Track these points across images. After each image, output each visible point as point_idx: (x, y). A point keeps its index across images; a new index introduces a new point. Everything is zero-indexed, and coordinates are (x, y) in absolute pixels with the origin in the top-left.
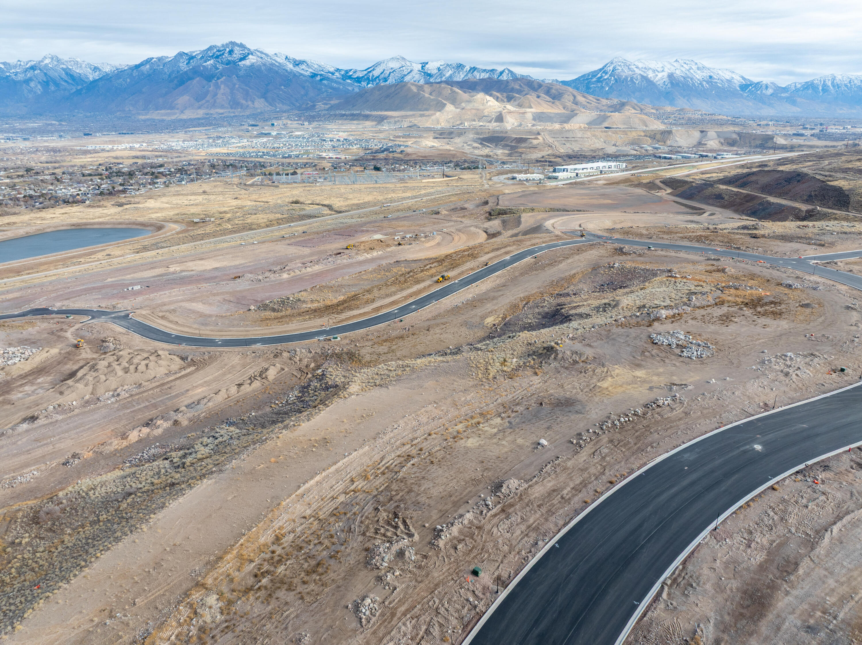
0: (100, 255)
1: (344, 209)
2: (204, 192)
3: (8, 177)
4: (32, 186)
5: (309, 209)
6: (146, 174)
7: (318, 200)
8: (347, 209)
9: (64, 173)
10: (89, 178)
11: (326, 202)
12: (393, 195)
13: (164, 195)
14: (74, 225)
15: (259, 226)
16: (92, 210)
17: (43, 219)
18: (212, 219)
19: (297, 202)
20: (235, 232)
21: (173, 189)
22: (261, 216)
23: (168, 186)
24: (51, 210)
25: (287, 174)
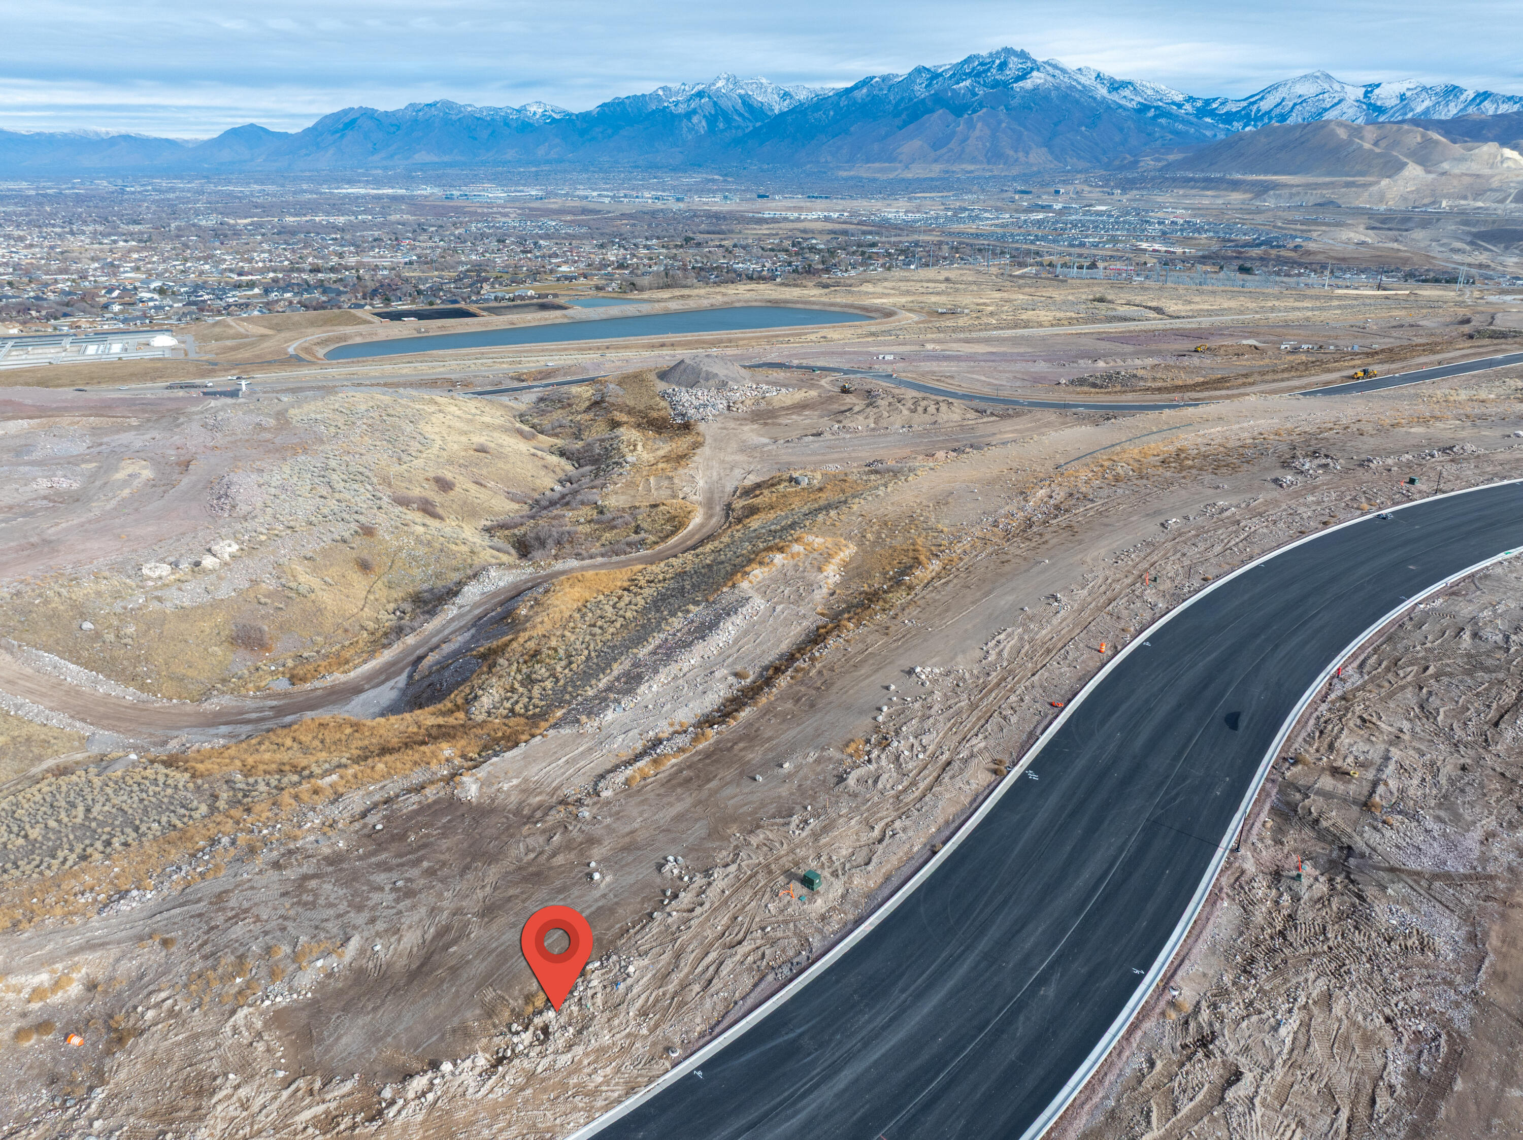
0: (813, 337)
1: (1183, 314)
2: (947, 280)
3: (663, 247)
4: (698, 258)
5: (1122, 310)
6: (854, 253)
7: (1138, 299)
8: (1190, 314)
9: (735, 246)
10: (773, 254)
11: (1154, 304)
12: (1277, 303)
13: (886, 280)
14: (770, 301)
15: (1040, 325)
16: (784, 289)
17: (724, 295)
18: (966, 311)
19: (1101, 300)
20: (1002, 329)
21: (897, 273)
22: (1043, 313)
23: (889, 269)
24: (732, 286)
25: (1081, 267)
